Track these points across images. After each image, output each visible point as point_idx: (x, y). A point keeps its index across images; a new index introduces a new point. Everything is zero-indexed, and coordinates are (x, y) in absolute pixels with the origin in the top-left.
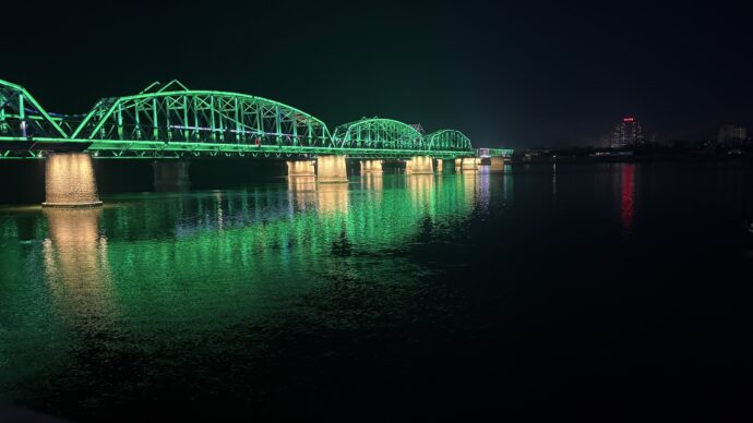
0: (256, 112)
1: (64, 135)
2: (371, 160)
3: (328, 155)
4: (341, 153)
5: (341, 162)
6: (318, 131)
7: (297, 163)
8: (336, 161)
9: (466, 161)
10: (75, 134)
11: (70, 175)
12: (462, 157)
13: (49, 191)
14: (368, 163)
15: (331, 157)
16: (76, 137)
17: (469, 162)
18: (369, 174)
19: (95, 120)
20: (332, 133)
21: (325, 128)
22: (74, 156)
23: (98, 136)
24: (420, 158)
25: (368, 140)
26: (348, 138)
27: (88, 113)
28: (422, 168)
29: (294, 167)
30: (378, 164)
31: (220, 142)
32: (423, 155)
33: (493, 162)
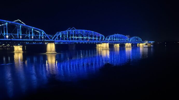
0: (88, 34)
1: (50, 39)
2: (117, 44)
3: (104, 43)
4: (107, 42)
5: (108, 44)
6: (102, 38)
7: (99, 44)
8: (106, 44)
9: (141, 44)
10: (52, 39)
11: (51, 47)
12: (139, 43)
13: (47, 50)
14: (116, 44)
15: (105, 43)
16: (53, 40)
17: (141, 45)
18: (116, 47)
19: (56, 36)
20: (106, 38)
21: (104, 37)
22: (52, 43)
23: (56, 39)
24: (128, 43)
25: (115, 39)
26: (109, 39)
27: (55, 35)
28: (128, 46)
29: (98, 45)
30: (118, 45)
31: (81, 40)
32: (129, 43)
33: (148, 44)
